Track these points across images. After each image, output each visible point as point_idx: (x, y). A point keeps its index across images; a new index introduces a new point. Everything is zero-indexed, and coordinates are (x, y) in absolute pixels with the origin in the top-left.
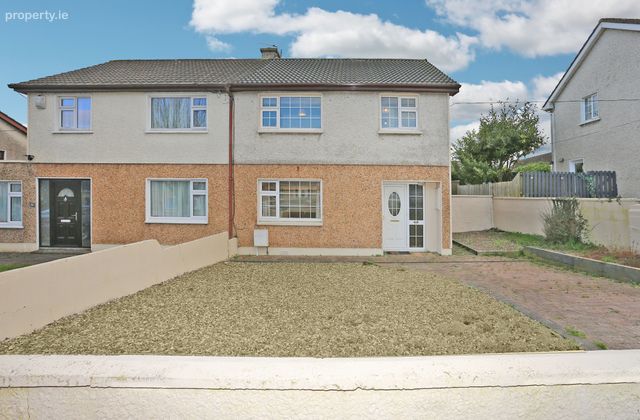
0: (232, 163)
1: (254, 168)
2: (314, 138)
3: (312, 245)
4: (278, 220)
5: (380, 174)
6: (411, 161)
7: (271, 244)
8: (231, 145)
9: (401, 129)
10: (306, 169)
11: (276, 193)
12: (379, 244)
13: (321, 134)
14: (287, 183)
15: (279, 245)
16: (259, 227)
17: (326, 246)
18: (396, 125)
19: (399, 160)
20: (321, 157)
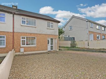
0: (13, 32)
1: (20, 33)
2: (35, 28)
3: (34, 51)
4: (25, 46)
5: (47, 36)
6: (52, 34)
7: (24, 51)
8: (13, 27)
9: (50, 28)
10: (33, 34)
11: (25, 40)
12: (47, 50)
13: (36, 27)
14: (28, 37)
15: (26, 51)
16: (21, 47)
17: (37, 51)
18: (50, 27)
19: (50, 34)
20: (36, 32)
